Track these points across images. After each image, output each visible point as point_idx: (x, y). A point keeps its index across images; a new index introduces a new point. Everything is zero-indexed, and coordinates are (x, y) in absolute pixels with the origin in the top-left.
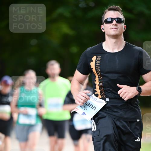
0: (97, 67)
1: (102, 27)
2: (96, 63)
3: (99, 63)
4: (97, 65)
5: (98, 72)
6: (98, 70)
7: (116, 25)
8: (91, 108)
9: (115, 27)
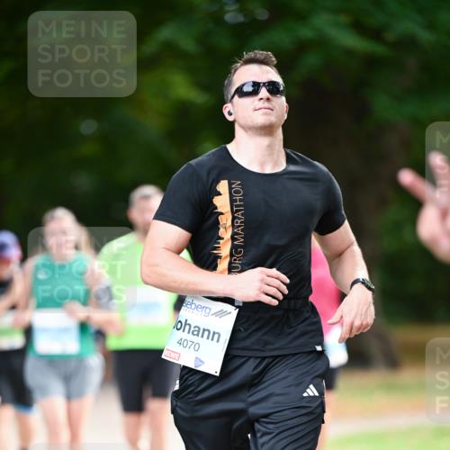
0: (237, 211)
1: (228, 110)
2: (232, 201)
3: (240, 200)
4: (237, 206)
5: (237, 222)
6: (239, 219)
8: (208, 338)
9: (266, 105)
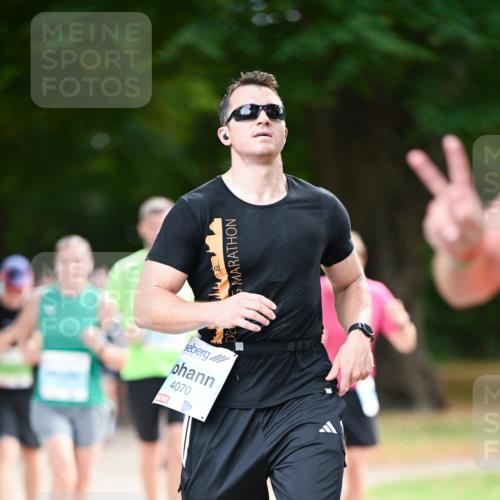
0: (230, 252)
1: (223, 133)
4: (230, 246)
5: (231, 264)
6: (234, 260)
7: (267, 124)
9: (265, 130)
